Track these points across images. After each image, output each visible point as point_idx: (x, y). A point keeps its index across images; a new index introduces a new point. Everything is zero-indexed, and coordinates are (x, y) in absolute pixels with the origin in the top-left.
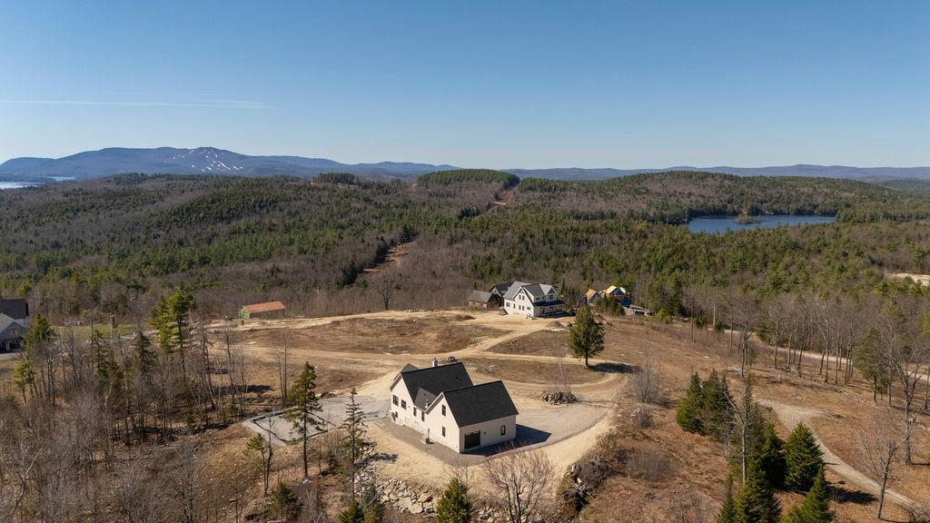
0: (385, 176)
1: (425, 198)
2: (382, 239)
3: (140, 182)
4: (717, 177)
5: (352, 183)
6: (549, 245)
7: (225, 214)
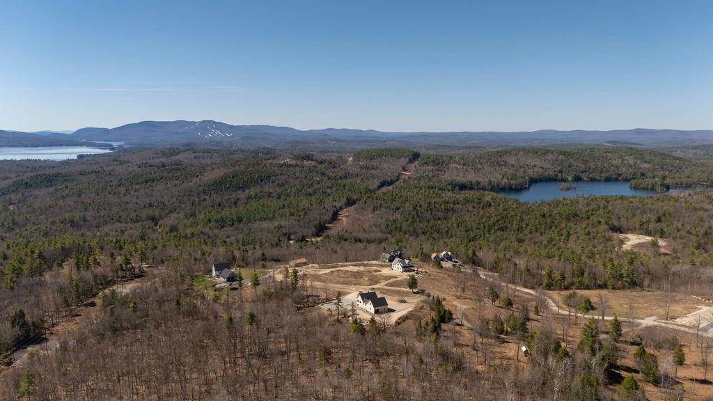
0: (329, 142)
1: (357, 170)
2: (335, 207)
3: (177, 154)
4: (554, 153)
5: (312, 160)
6: (430, 212)
7: (241, 185)
